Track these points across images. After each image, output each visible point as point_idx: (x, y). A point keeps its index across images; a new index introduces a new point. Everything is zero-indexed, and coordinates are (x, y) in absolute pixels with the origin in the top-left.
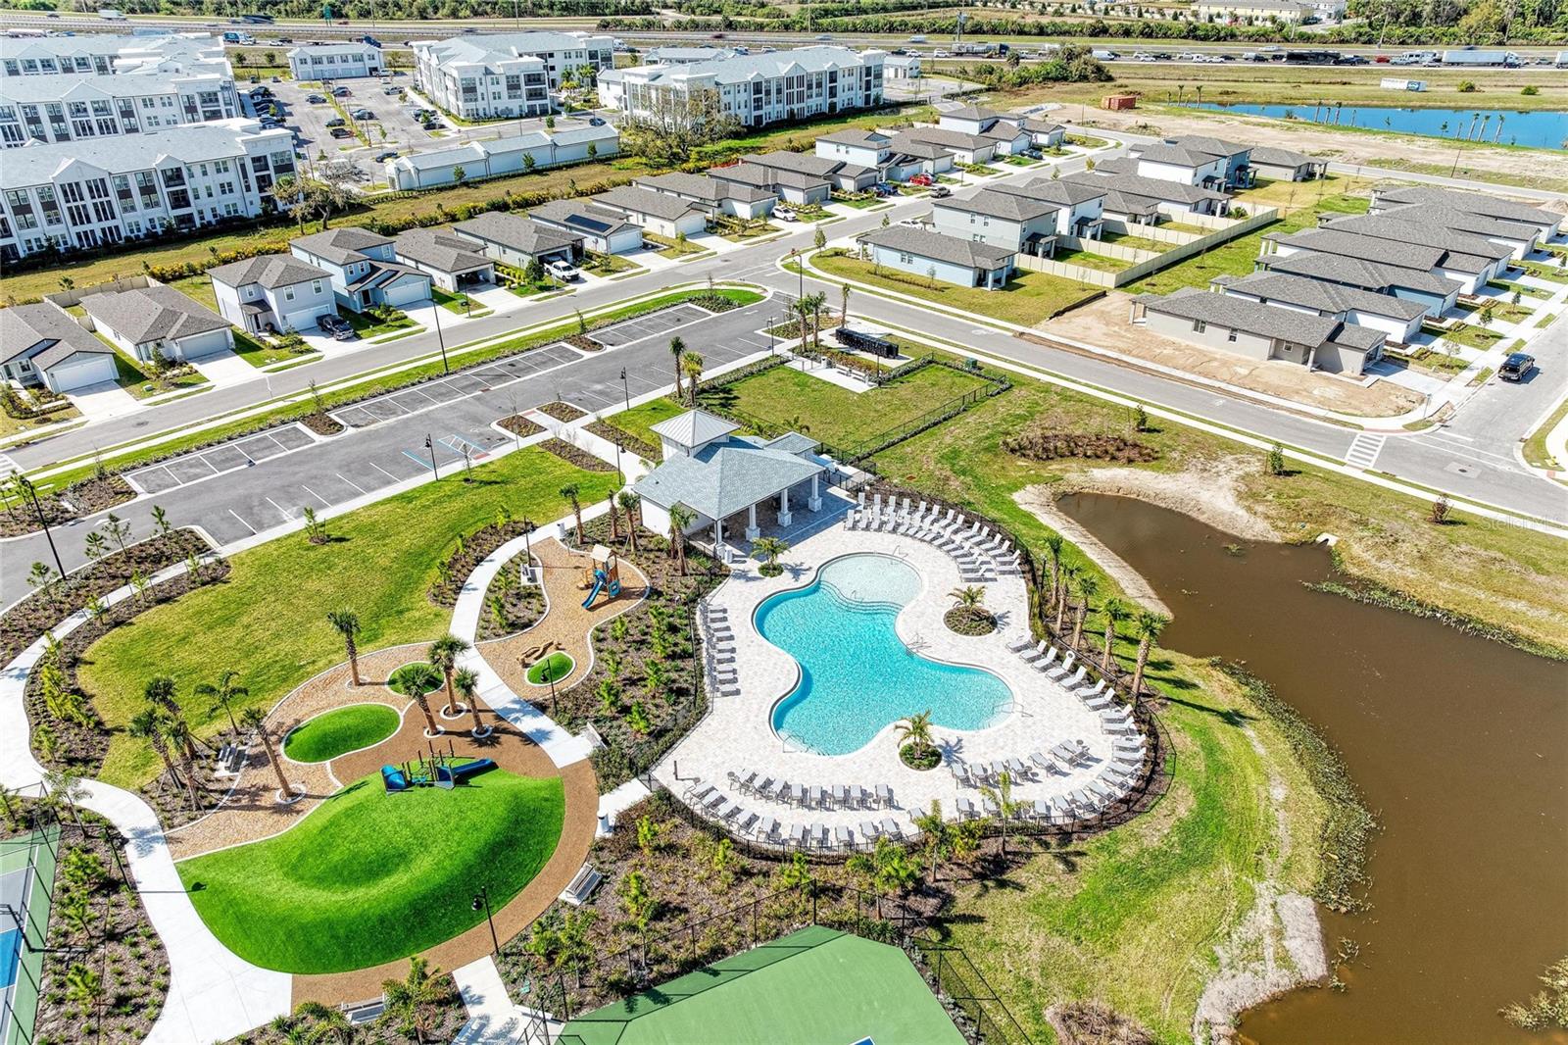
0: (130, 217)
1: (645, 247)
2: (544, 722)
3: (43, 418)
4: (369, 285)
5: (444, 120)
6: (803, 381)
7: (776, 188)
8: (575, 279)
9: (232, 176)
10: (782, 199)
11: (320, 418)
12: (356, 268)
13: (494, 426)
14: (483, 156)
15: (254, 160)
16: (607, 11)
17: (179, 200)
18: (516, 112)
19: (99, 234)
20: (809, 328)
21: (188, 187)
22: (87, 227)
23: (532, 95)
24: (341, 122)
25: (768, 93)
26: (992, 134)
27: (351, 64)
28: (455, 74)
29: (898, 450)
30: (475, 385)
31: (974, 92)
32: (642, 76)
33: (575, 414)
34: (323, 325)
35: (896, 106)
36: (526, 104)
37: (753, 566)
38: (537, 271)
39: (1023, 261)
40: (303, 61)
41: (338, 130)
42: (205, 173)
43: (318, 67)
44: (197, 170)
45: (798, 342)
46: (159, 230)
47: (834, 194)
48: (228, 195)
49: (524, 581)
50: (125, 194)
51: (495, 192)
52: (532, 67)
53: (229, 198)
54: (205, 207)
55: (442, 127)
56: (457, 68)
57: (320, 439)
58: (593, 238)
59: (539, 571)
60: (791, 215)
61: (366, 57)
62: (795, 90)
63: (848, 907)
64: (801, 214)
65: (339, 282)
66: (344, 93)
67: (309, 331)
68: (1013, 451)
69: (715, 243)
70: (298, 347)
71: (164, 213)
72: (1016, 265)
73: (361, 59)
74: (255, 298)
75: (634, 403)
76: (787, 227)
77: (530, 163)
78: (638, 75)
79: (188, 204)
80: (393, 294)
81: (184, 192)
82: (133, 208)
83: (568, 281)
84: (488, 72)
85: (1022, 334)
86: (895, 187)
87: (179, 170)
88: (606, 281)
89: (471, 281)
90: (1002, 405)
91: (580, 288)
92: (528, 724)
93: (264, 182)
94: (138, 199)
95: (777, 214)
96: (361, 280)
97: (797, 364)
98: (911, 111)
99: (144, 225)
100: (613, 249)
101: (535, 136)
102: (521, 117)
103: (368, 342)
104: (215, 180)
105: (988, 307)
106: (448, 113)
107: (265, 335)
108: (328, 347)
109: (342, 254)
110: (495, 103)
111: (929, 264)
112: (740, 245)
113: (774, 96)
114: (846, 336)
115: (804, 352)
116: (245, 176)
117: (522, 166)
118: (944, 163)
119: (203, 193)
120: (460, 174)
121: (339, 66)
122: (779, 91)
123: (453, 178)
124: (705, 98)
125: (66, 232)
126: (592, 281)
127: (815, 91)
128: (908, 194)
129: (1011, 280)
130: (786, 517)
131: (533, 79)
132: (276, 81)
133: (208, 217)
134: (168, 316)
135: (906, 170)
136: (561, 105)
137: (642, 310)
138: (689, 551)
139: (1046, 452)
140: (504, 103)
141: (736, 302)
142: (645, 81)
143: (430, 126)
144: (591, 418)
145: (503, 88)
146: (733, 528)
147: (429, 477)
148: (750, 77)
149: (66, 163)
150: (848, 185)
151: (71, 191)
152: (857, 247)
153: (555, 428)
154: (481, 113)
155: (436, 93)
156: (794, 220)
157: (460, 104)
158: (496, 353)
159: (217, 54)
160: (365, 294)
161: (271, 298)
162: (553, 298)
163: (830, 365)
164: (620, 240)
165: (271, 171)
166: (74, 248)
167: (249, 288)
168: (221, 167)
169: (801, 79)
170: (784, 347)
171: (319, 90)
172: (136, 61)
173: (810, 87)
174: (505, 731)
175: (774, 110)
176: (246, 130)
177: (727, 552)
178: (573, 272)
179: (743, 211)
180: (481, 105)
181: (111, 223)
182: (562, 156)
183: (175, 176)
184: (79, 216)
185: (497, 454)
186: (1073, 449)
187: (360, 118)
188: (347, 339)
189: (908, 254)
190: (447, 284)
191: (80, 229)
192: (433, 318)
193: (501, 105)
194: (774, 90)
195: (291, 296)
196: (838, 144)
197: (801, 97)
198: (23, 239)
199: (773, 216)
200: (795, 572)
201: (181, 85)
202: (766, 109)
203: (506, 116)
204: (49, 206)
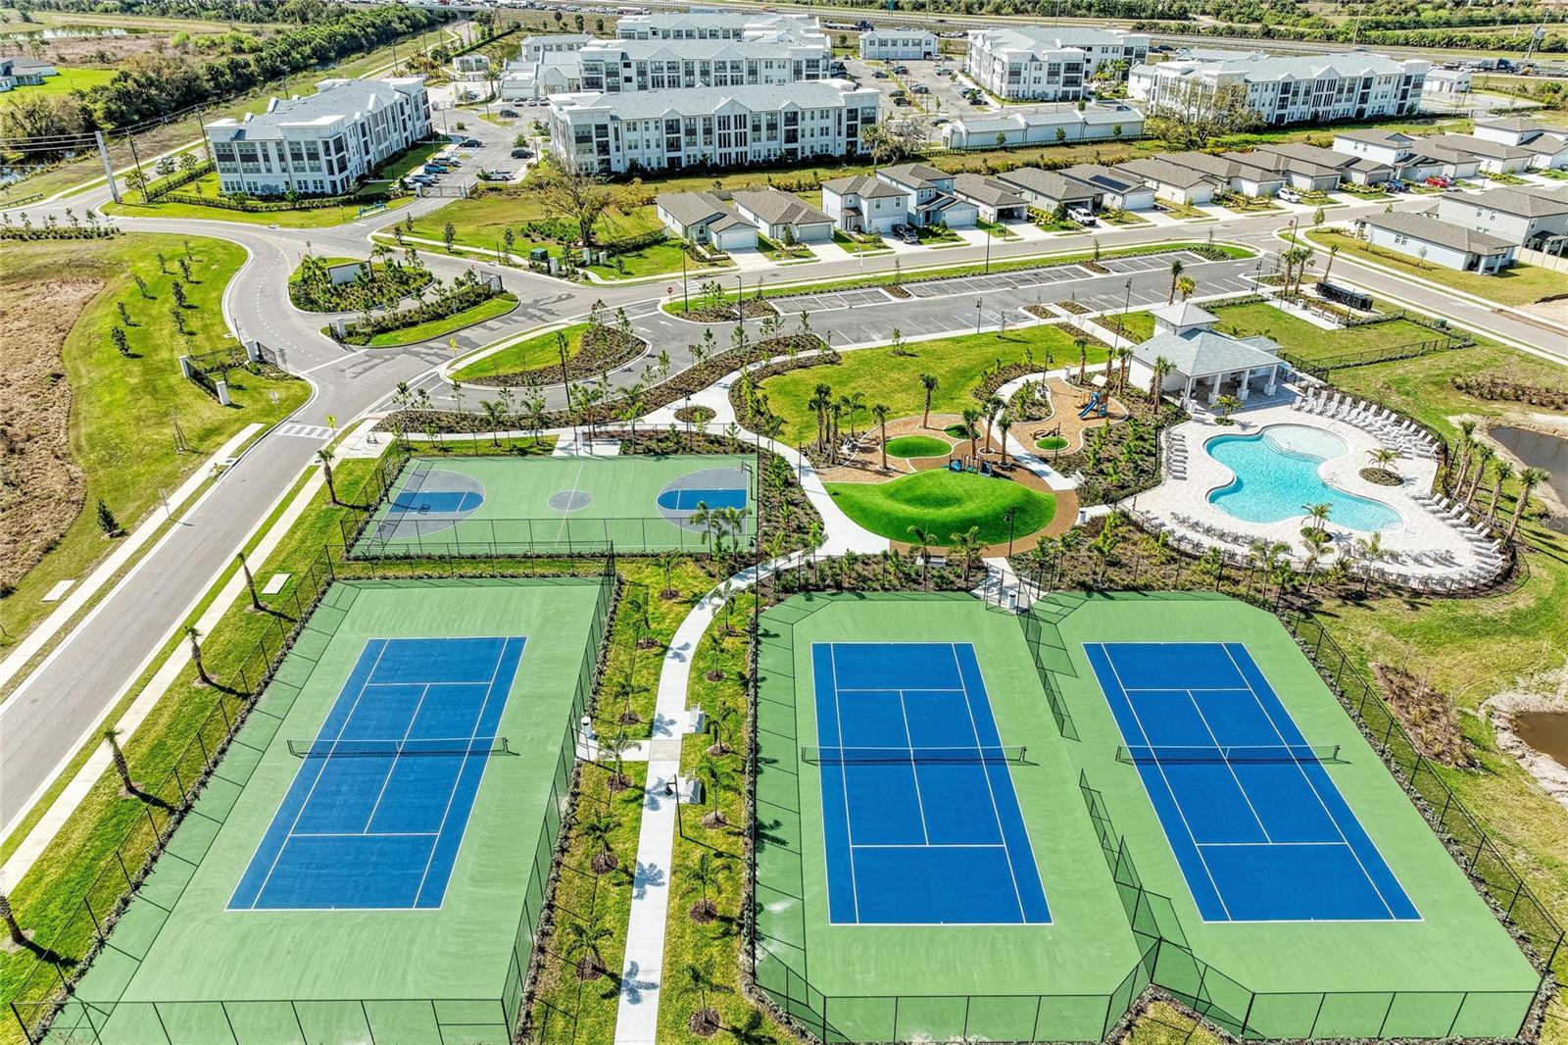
0: (756, 146)
1: (1155, 208)
2: (1046, 468)
3: (713, 263)
4: (933, 207)
5: (987, 98)
6: (1278, 315)
7: (1286, 173)
8: (1092, 224)
9: (830, 123)
10: (1289, 184)
11: (895, 287)
12: (926, 193)
13: (1020, 309)
14: (1023, 126)
15: (850, 111)
16: (1143, 15)
17: (791, 137)
18: (1051, 96)
19: (733, 156)
20: (1292, 280)
21: (799, 127)
22: (727, 150)
23: (1068, 82)
24: (902, 93)
25: (1296, 94)
26: (1531, 146)
27: (910, 48)
28: (1005, 59)
29: (1352, 371)
30: (1007, 284)
31: (1528, 109)
32: (1175, 70)
33: (1082, 311)
34: (896, 232)
35: (1430, 117)
36: (1061, 89)
37: (1211, 417)
38: (1063, 213)
39: (1522, 255)
40: (872, 43)
41: (900, 99)
42: (812, 118)
44: (808, 115)
45: (1278, 289)
46: (773, 158)
47: (1343, 184)
48: (825, 137)
49: (1037, 396)
50: (756, 128)
51: (1033, 155)
52: (1074, 57)
53: (825, 140)
54: (806, 145)
55: (986, 103)
56: (1008, 53)
57: (895, 300)
58: (1111, 195)
59: (1048, 394)
60: (1294, 198)
61: (923, 43)
62: (1325, 93)
63: (1242, 589)
64: (1304, 198)
65: (912, 203)
66: (905, 72)
67: (886, 235)
68: (1459, 388)
69: (1220, 213)
70: (877, 243)
71: (778, 146)
72: (1514, 257)
73: (919, 44)
74: (852, 205)
75: (1131, 310)
76: (1289, 207)
77: (1061, 135)
78: (1169, 70)
79: (796, 141)
80: (949, 216)
81: (796, 131)
82: (760, 139)
83: (1086, 225)
84: (1034, 59)
85: (1501, 310)
86: (1407, 185)
87: (796, 113)
88: (1118, 228)
89: (1006, 215)
90: (1460, 356)
91: (1094, 231)
92: (1035, 466)
93: (852, 131)
94: (764, 132)
95: (1282, 195)
96: (928, 203)
97: (1276, 303)
98: (1446, 123)
99: (764, 153)
100: (1128, 206)
101: (1070, 115)
102: (1054, 101)
103: (926, 248)
104: (819, 123)
105: (1474, 287)
106: (991, 93)
107: (854, 234)
108: (899, 247)
109: (917, 182)
110: (1034, 87)
111: (1421, 245)
112: (1242, 216)
113: (1301, 97)
114: (1328, 291)
115: (1283, 296)
116: (840, 124)
117: (1054, 138)
118: (1469, 169)
119: (808, 134)
120: (1002, 139)
121: (900, 48)
122: (1307, 93)
123: (994, 142)
124: (1232, 93)
125: (714, 153)
126: (1105, 227)
127: (1345, 95)
128: (1419, 193)
129: (1507, 268)
130: (1244, 392)
131: (1073, 67)
132: (847, 58)
133: (808, 153)
134: (794, 209)
135: (1424, 171)
136: (1091, 93)
137: (1148, 251)
138: (1163, 401)
139: (1492, 393)
140: (1043, 87)
141: (1230, 255)
142: (1178, 74)
143: (976, 102)
144: (1097, 314)
145: (1044, 74)
146: (1202, 388)
147: (973, 331)
148: (1281, 77)
149: (723, 102)
150: (1358, 179)
151: (724, 122)
152: (1353, 228)
153: (1064, 316)
154: (1020, 95)
155: (983, 75)
156: (1298, 202)
157: (1004, 85)
158: (1025, 266)
159: (815, 31)
160: (928, 213)
161: (864, 206)
162: (1072, 236)
163: (1305, 307)
164: (1134, 199)
165: (859, 122)
166: (716, 164)
167: (850, 197)
168: (824, 114)
169: (1332, 83)
170: (1266, 290)
171: (883, 68)
172: (760, 33)
173: (1340, 91)
174: (1020, 467)
175: (1298, 110)
176: (844, 88)
177: (1191, 406)
178: (1092, 218)
179: (1250, 189)
180: (1022, 87)
181: (743, 149)
182: (1090, 134)
183: (792, 118)
184: (724, 141)
185: (1021, 326)
186: (1519, 395)
187: (916, 92)
188: (913, 243)
189: (1403, 236)
190: (988, 213)
191: (724, 150)
192: (976, 238)
193: (1039, 89)
194: (1302, 92)
195: (878, 206)
196: (1357, 141)
197: (1328, 101)
198: (686, 154)
199: (1278, 197)
200: (1244, 426)
201: (795, 52)
202: (1290, 109)
203: (1041, 98)
204: (708, 131)
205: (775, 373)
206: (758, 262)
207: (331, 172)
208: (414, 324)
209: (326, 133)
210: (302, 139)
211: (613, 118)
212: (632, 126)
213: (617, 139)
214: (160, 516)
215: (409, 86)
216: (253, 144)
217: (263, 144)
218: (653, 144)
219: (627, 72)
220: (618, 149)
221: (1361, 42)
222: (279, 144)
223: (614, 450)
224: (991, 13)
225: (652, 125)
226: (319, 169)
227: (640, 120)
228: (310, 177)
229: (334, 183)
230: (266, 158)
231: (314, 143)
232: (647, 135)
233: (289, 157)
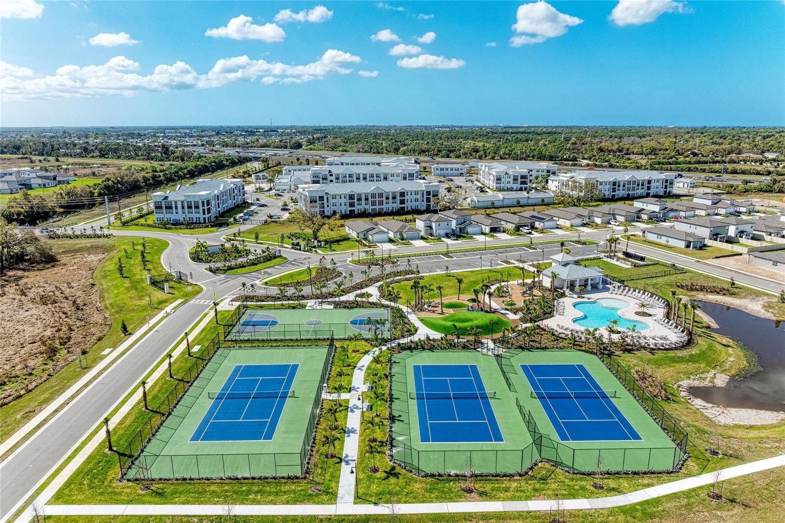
0: (387, 206)
1: (558, 228)
2: (507, 312)
3: (369, 247)
4: (462, 226)
5: (487, 190)
6: (606, 263)
7: (613, 214)
8: (530, 233)
9: (419, 196)
10: (615, 219)
11: (447, 254)
12: (460, 220)
13: (499, 262)
14: (502, 198)
15: (427, 192)
16: (557, 159)
17: (402, 202)
18: (515, 189)
19: (377, 210)
20: (612, 252)
21: (406, 198)
22: (375, 207)
23: (522, 183)
24: (450, 188)
25: (619, 186)
26: (717, 205)
27: (454, 171)
28: (494, 174)
29: (635, 281)
30: (494, 254)
31: (719, 193)
32: (567, 177)
33: (525, 262)
34: (447, 236)
35: (678, 196)
36: (519, 186)
37: (575, 296)
38: (518, 228)
39: (708, 242)
40: (437, 169)
41: (449, 190)
42: (411, 194)
43: (442, 172)
44: (409, 193)
45: (606, 254)
46: (394, 210)
47: (638, 218)
48: (417, 202)
49: (505, 289)
50: (387, 198)
51: (507, 209)
52: (524, 173)
53: (417, 203)
54: (409, 205)
55: (487, 192)
56: (496, 172)
57: (446, 259)
58: (539, 223)
59: (509, 289)
60: (617, 224)
61: (460, 169)
62: (631, 186)
63: (583, 348)
64: (621, 224)
65: (454, 224)
66: (452, 180)
67: (443, 237)
68: (678, 286)
69: (586, 230)
70: (439, 239)
71: (397, 206)
72: (705, 243)
73: (458, 170)
74: (428, 225)
75: (544, 262)
76: (615, 227)
77: (518, 202)
78: (564, 177)
79: (404, 204)
80: (470, 230)
81: (404, 199)
82: (389, 203)
83: (528, 234)
84: (507, 174)
85: (698, 261)
86: (665, 219)
87: (404, 192)
88: (541, 235)
89: (494, 230)
90: (680, 276)
91: (531, 236)
92: (503, 312)
93: (428, 200)
94: (391, 200)
95: (612, 223)
96: (460, 224)
97: (606, 259)
98: (685, 198)
99: (391, 209)
100: (546, 227)
101: (523, 195)
102: (517, 191)
103: (459, 242)
104: (414, 197)
105: (689, 253)
106: (489, 188)
107: (430, 237)
108: (449, 241)
109: (456, 216)
110: (507, 185)
111: (666, 238)
112: (594, 231)
113: (621, 188)
114: (627, 255)
115: (610, 257)
116: (423, 197)
117: (516, 203)
118: (691, 213)
119: (409, 201)
120: (493, 204)
121: (449, 172)
122: (624, 186)
123: (489, 204)
124: (591, 186)
125: (369, 208)
126: (535, 234)
127: (640, 187)
128: (670, 222)
129: (703, 247)
130: (589, 288)
131: (523, 177)
132: (426, 175)
133: (409, 208)
134: (404, 227)
135: (672, 214)
136: (533, 188)
137: (553, 242)
138: (556, 291)
139: (692, 288)
140: (511, 185)
141: (588, 243)
142: (568, 179)
143: (482, 191)
144: (531, 263)
145: (511, 180)
146: (572, 286)
147: (480, 269)
148: (612, 179)
149: (373, 188)
150: (645, 217)
151: (373, 196)
152: (641, 234)
153: (517, 264)
154: (501, 188)
155: (485, 181)
156: (618, 226)
157: (494, 184)
158: (502, 247)
159: (412, 163)
160: (461, 229)
161: (434, 225)
162: (522, 237)
163: (617, 260)
164: (548, 224)
165: (431, 196)
166: (370, 213)
167: (427, 222)
168: (416, 193)
169: (634, 182)
170: (602, 255)
171: (442, 179)
172: (389, 164)
173: (638, 185)
174: (497, 312)
175: (621, 193)
176: (425, 183)
177: (567, 292)
178: (530, 231)
179: (598, 221)
180: (502, 185)
181: (381, 207)
182: (530, 202)
183: (402, 194)
184: (373, 204)
185: (499, 267)
186: (702, 289)
187: (456, 187)
188: (454, 240)
189: (660, 235)
190: (487, 230)
191: (373, 207)
192: (481, 238)
193: (510, 186)
194: (621, 185)
195: (439, 225)
196: (643, 203)
197: (634, 189)
198: (358, 208)
199: (610, 224)
200: (589, 299)
201: (403, 170)
202: (617, 192)
203: (511, 190)
204: (367, 199)
205: (397, 282)
206: (388, 246)
207: (204, 214)
208: (244, 267)
209: (204, 198)
210: (192, 200)
211: (326, 193)
212: (334, 197)
213: (328, 202)
214: (145, 328)
215: (237, 182)
216: (171, 202)
217: (176, 202)
218: (343, 204)
219: (331, 178)
220: (328, 206)
221: (652, 170)
222: (182, 202)
223: (332, 307)
224: (490, 159)
225: (343, 197)
226: (199, 213)
227: (338, 195)
228: (194, 216)
229: (205, 218)
230: (176, 208)
231: (198, 202)
232: (340, 201)
233: (186, 207)
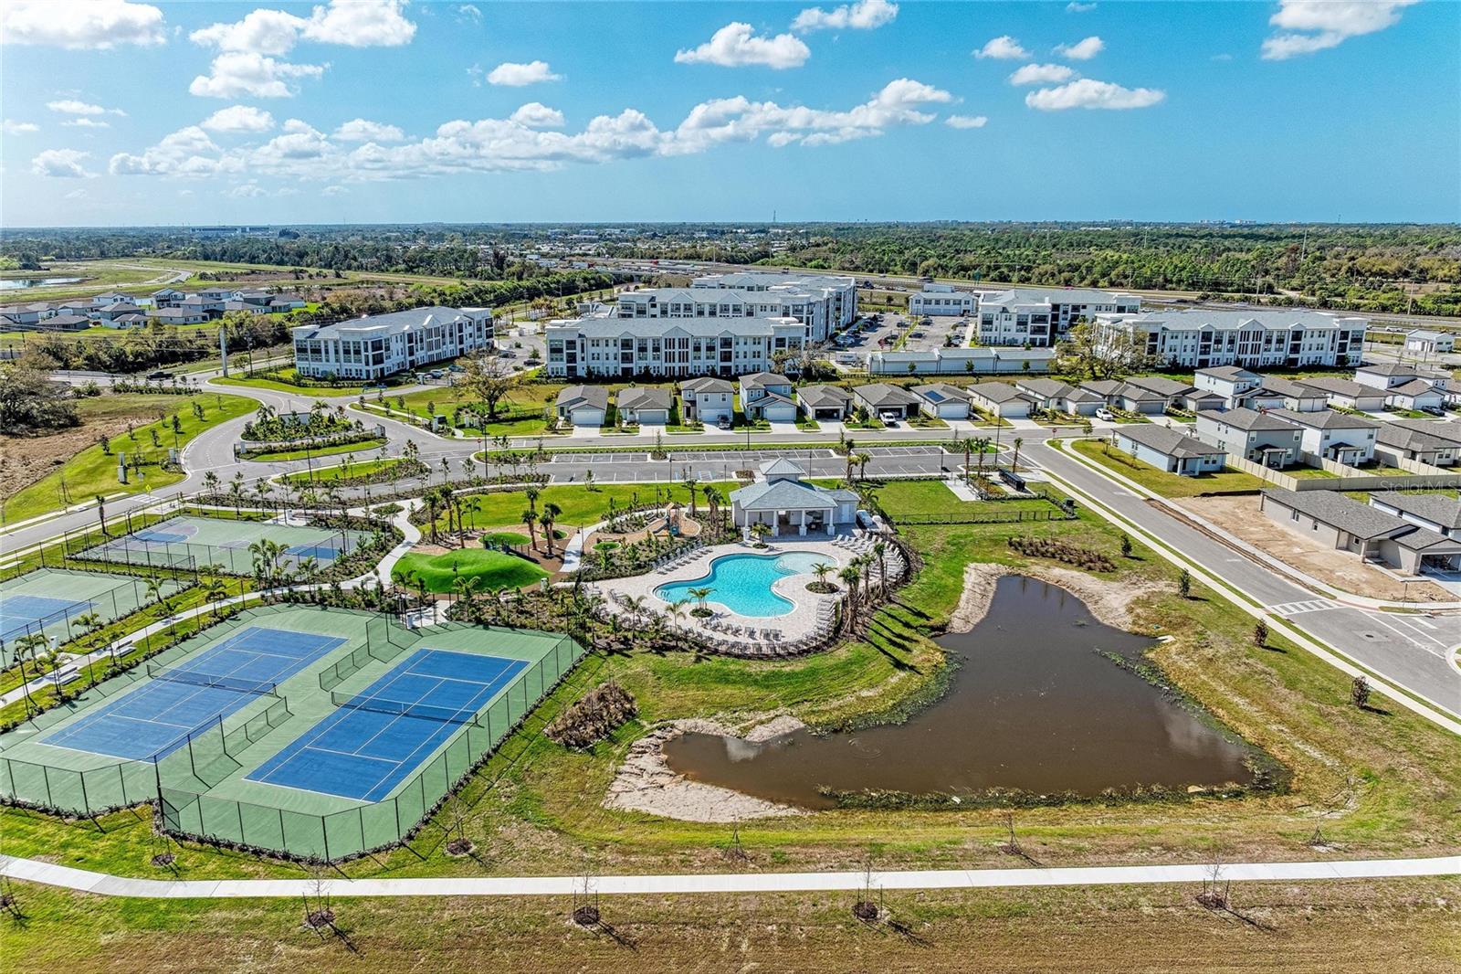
0: (696, 363)
1: (968, 417)
4: (758, 404)
5: (965, 342)
6: (940, 490)
8: (893, 424)
9: (762, 348)
12: (755, 392)
13: (733, 471)
14: (937, 359)
15: (778, 339)
18: (1021, 341)
19: (677, 369)
21: (732, 350)
22: (672, 365)
23: (1036, 331)
25: (1218, 342)
26: (1399, 389)
27: (951, 306)
34: (720, 420)
36: (1029, 336)
40: (918, 302)
42: (745, 343)
43: (927, 306)
44: (742, 341)
46: (710, 370)
47: (1171, 409)
48: (757, 359)
50: (697, 349)
52: (1040, 310)
54: (740, 362)
56: (982, 306)
58: (930, 405)
60: (1107, 416)
61: (963, 303)
62: (1251, 342)
64: (1122, 418)
65: (741, 400)
67: (708, 422)
70: (698, 427)
71: (715, 363)
72: (1227, 464)
73: (959, 304)
77: (971, 367)
79: (730, 360)
80: (770, 411)
81: (730, 352)
82: (699, 358)
83: (887, 425)
84: (1004, 310)
87: (731, 339)
88: (914, 429)
89: (825, 414)
91: (890, 430)
94: (703, 352)
96: (756, 401)
97: (950, 482)
99: (703, 366)
100: (941, 414)
101: (985, 351)
102: (1023, 346)
104: (751, 348)
106: (974, 340)
107: (687, 419)
108: (716, 431)
109: (752, 384)
110: (1004, 334)
112: (1041, 427)
113: (1224, 345)
116: (769, 348)
117: (964, 369)
119: (741, 355)
120: (913, 367)
121: (939, 307)
122: (1232, 342)
123: (906, 368)
125: (659, 365)
126: (905, 428)
127: (1273, 345)
129: (1213, 472)
131: (1040, 319)
132: (896, 313)
140: (1013, 334)
142: (1109, 323)
145: (1013, 324)
148: (1201, 327)
149: (670, 328)
150: (1191, 405)
151: (670, 343)
154: (993, 341)
157: (980, 332)
160: (758, 410)
161: (697, 399)
162: (865, 432)
163: (971, 486)
165: (786, 347)
166: (657, 375)
168: (756, 341)
169: (1259, 334)
170: (958, 474)
171: (912, 321)
173: (1268, 342)
178: (896, 420)
179: (1071, 408)
180: (993, 334)
181: (685, 364)
182: (1001, 367)
183: (726, 343)
184: (669, 358)
187: (912, 336)
188: (725, 429)
190: (811, 414)
191: (668, 365)
192: (784, 429)
193: (1009, 336)
194: (1226, 339)
195: (706, 400)
197: (1256, 349)
198: (637, 366)
199: (1096, 416)
201: (784, 299)
203: (1012, 343)
204: (656, 349)
207: (367, 364)
209: (369, 336)
210: (351, 339)
211: (580, 336)
212: (596, 343)
213: (583, 351)
215: (473, 313)
216: (319, 342)
217: (326, 342)
218: (611, 357)
219: (654, 311)
220: (583, 359)
222: (336, 342)
225: (611, 343)
226: (360, 361)
227: (602, 338)
228: (353, 366)
229: (368, 371)
230: (327, 352)
231: (359, 343)
232: (606, 350)
233: (341, 351)
